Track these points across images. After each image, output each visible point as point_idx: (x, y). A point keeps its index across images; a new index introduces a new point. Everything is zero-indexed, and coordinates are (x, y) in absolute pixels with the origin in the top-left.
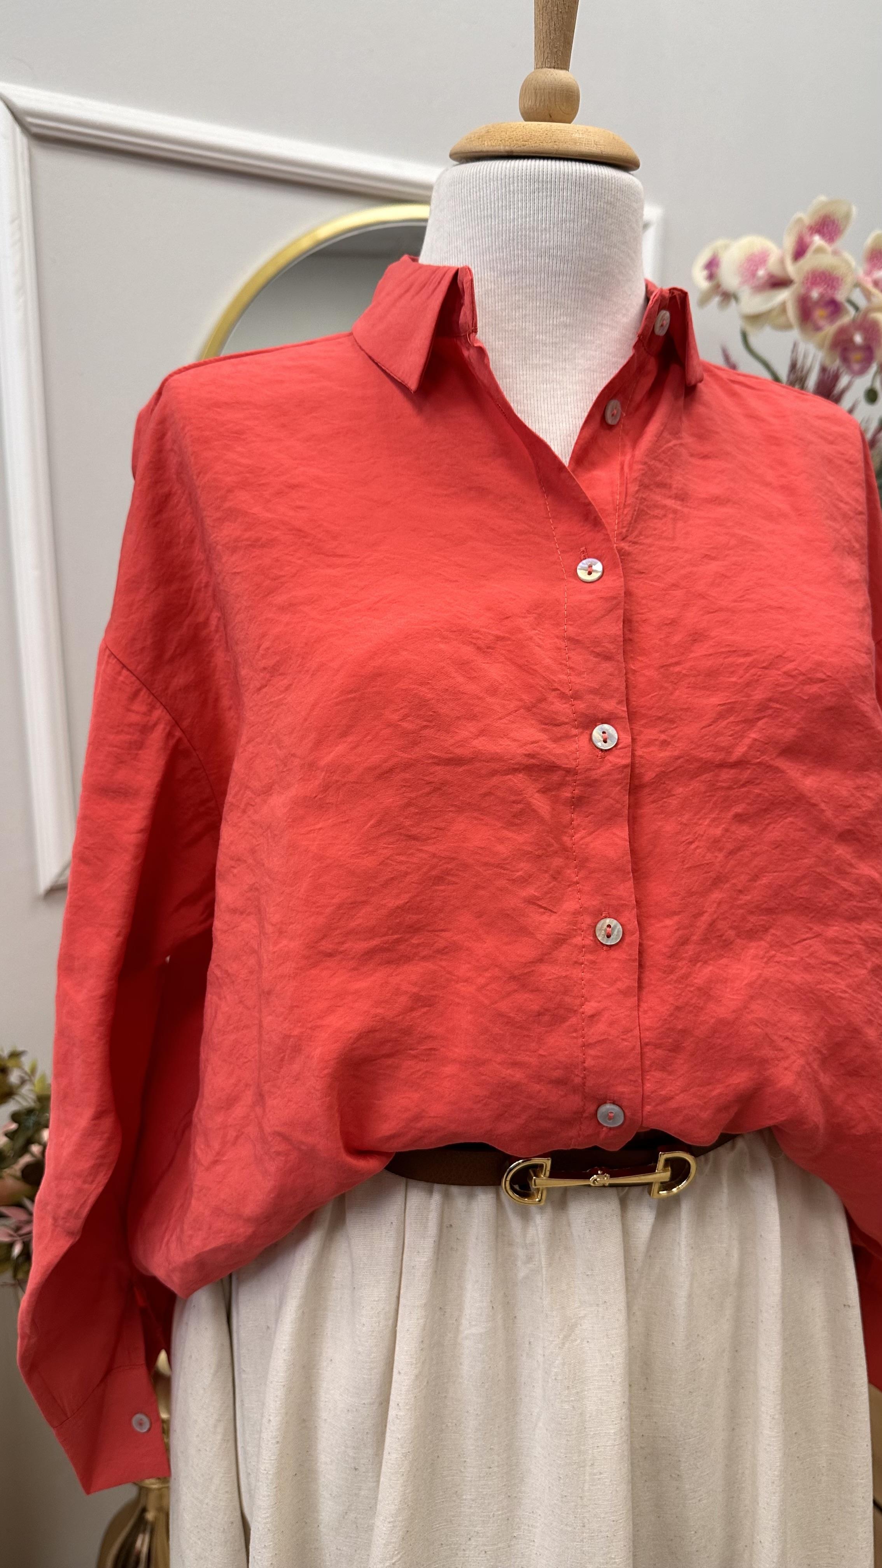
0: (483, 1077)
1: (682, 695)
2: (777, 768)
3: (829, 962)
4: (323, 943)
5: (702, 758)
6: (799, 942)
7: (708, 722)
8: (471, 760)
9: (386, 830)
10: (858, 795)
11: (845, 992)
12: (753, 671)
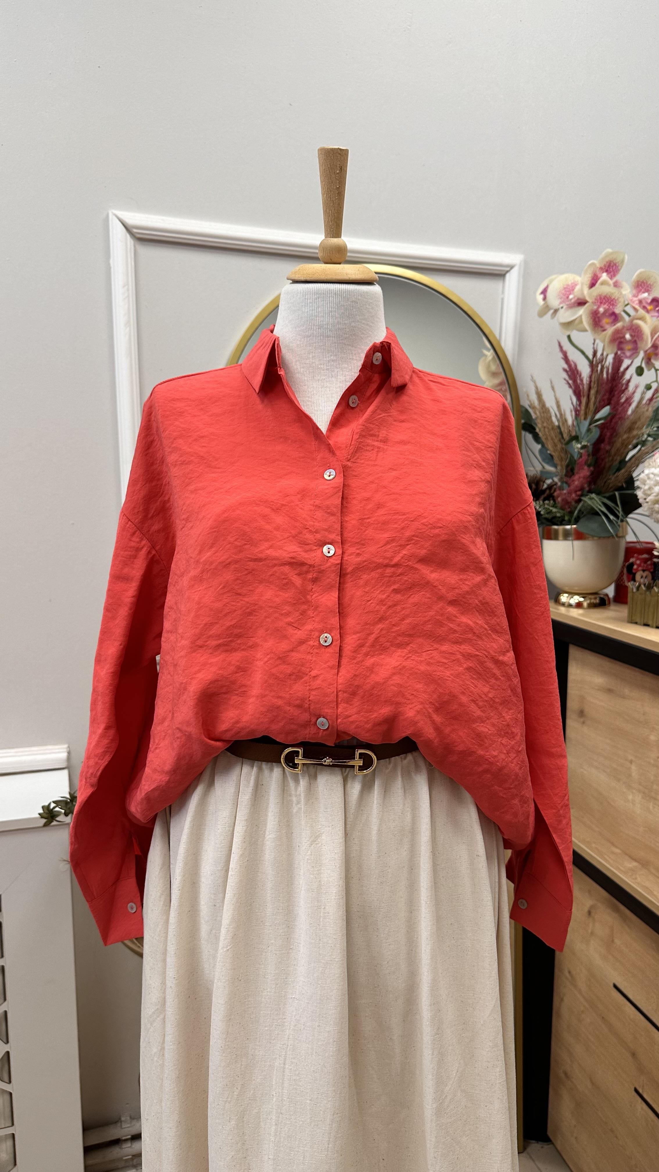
0: (264, 703)
1: (370, 532)
2: (416, 568)
3: (442, 663)
4: (198, 641)
5: (377, 562)
6: (425, 651)
7: (382, 545)
8: (265, 559)
9: (226, 591)
10: (461, 583)
11: (450, 677)
12: (406, 522)
